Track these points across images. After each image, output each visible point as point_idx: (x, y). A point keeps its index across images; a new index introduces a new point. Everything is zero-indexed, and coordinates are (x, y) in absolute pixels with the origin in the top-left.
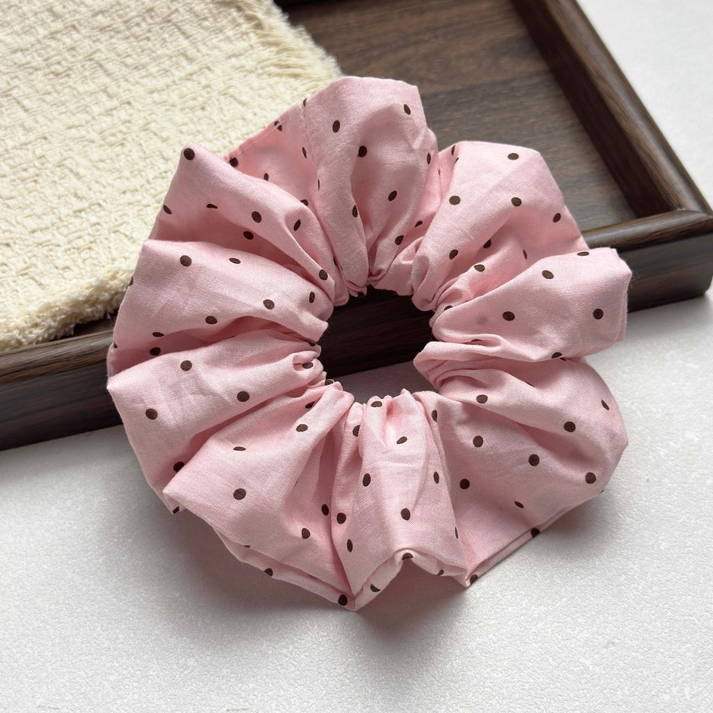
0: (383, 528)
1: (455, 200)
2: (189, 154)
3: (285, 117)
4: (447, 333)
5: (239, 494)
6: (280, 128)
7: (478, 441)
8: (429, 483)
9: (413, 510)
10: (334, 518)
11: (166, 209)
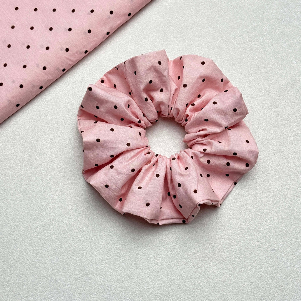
0: (190, 199)
1: (185, 86)
2: (90, 89)
3: (119, 66)
4: (190, 131)
5: (148, 205)
6: (117, 69)
7: (209, 162)
8: (200, 178)
9: (198, 189)
10: (172, 197)
11: (82, 106)
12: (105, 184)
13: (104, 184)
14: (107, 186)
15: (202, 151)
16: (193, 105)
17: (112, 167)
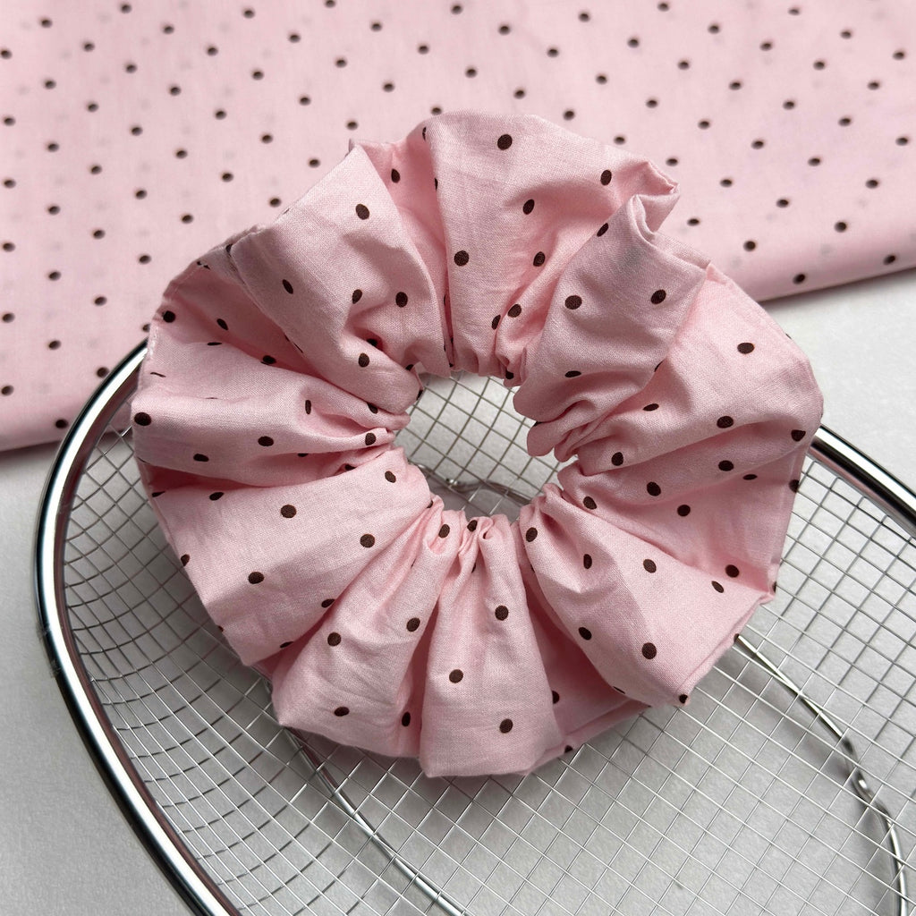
12: (335, 707)
13: (330, 711)
14: (341, 712)
15: (610, 466)
16: (515, 311)
17: (334, 639)
